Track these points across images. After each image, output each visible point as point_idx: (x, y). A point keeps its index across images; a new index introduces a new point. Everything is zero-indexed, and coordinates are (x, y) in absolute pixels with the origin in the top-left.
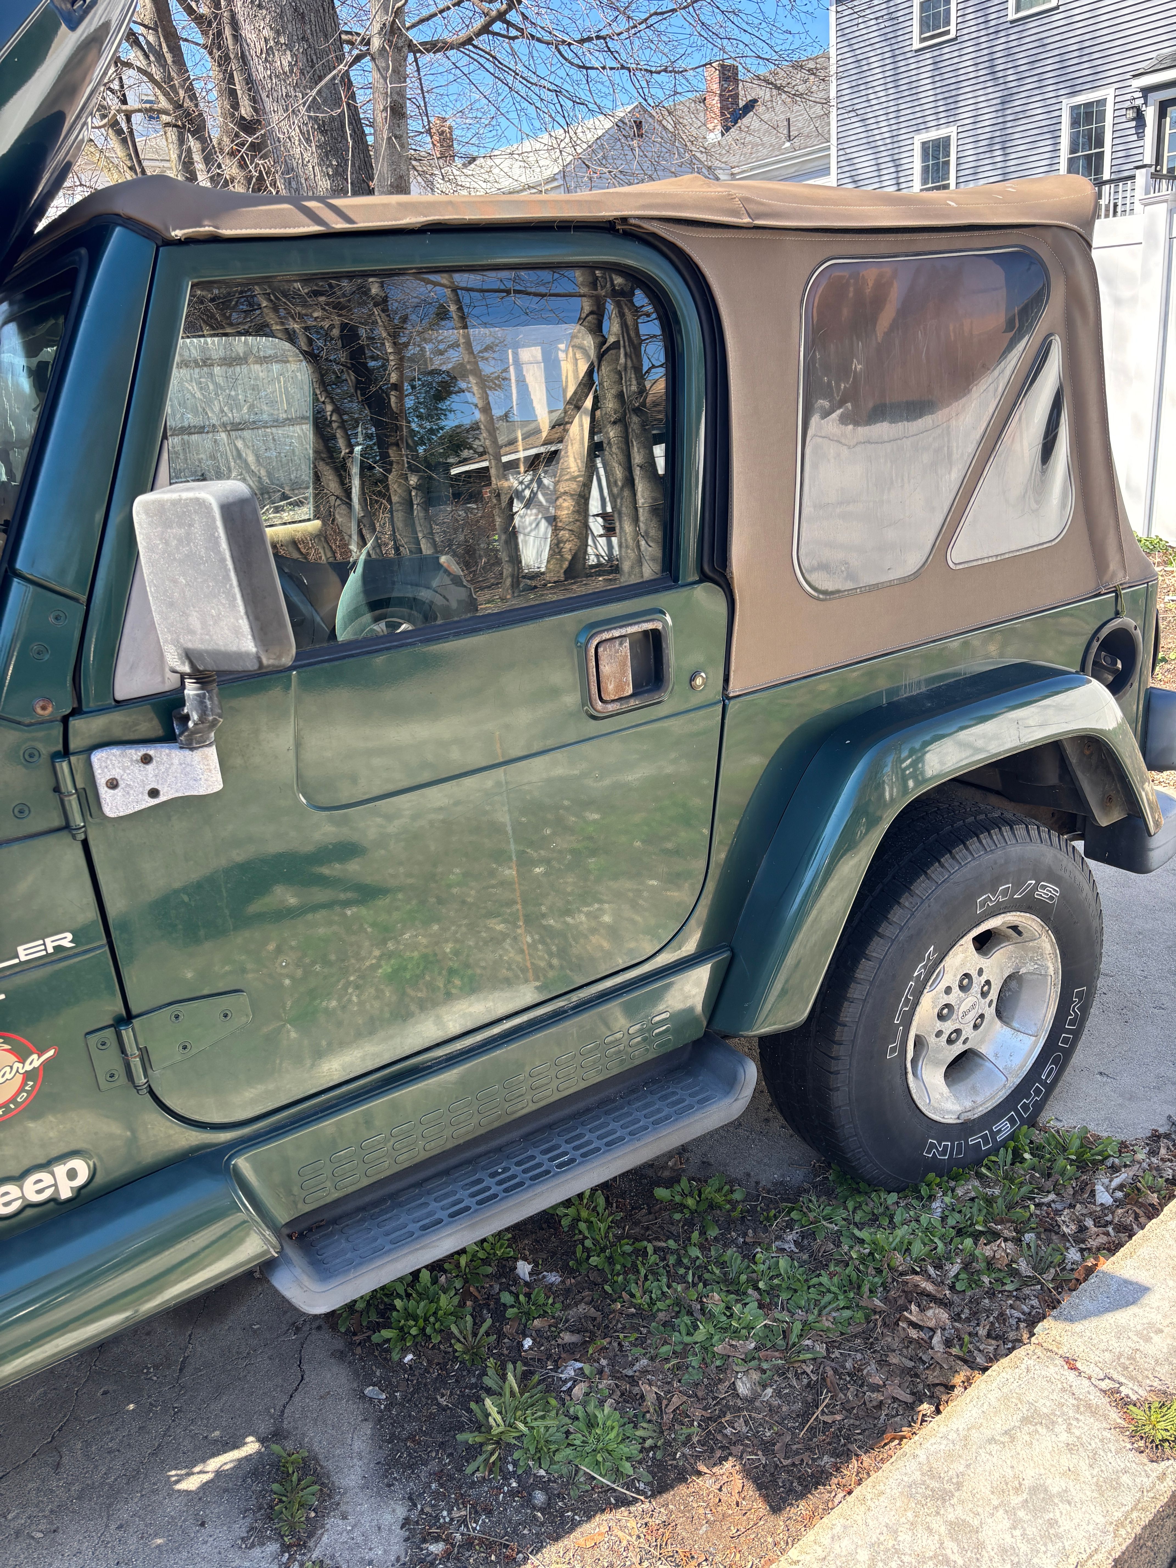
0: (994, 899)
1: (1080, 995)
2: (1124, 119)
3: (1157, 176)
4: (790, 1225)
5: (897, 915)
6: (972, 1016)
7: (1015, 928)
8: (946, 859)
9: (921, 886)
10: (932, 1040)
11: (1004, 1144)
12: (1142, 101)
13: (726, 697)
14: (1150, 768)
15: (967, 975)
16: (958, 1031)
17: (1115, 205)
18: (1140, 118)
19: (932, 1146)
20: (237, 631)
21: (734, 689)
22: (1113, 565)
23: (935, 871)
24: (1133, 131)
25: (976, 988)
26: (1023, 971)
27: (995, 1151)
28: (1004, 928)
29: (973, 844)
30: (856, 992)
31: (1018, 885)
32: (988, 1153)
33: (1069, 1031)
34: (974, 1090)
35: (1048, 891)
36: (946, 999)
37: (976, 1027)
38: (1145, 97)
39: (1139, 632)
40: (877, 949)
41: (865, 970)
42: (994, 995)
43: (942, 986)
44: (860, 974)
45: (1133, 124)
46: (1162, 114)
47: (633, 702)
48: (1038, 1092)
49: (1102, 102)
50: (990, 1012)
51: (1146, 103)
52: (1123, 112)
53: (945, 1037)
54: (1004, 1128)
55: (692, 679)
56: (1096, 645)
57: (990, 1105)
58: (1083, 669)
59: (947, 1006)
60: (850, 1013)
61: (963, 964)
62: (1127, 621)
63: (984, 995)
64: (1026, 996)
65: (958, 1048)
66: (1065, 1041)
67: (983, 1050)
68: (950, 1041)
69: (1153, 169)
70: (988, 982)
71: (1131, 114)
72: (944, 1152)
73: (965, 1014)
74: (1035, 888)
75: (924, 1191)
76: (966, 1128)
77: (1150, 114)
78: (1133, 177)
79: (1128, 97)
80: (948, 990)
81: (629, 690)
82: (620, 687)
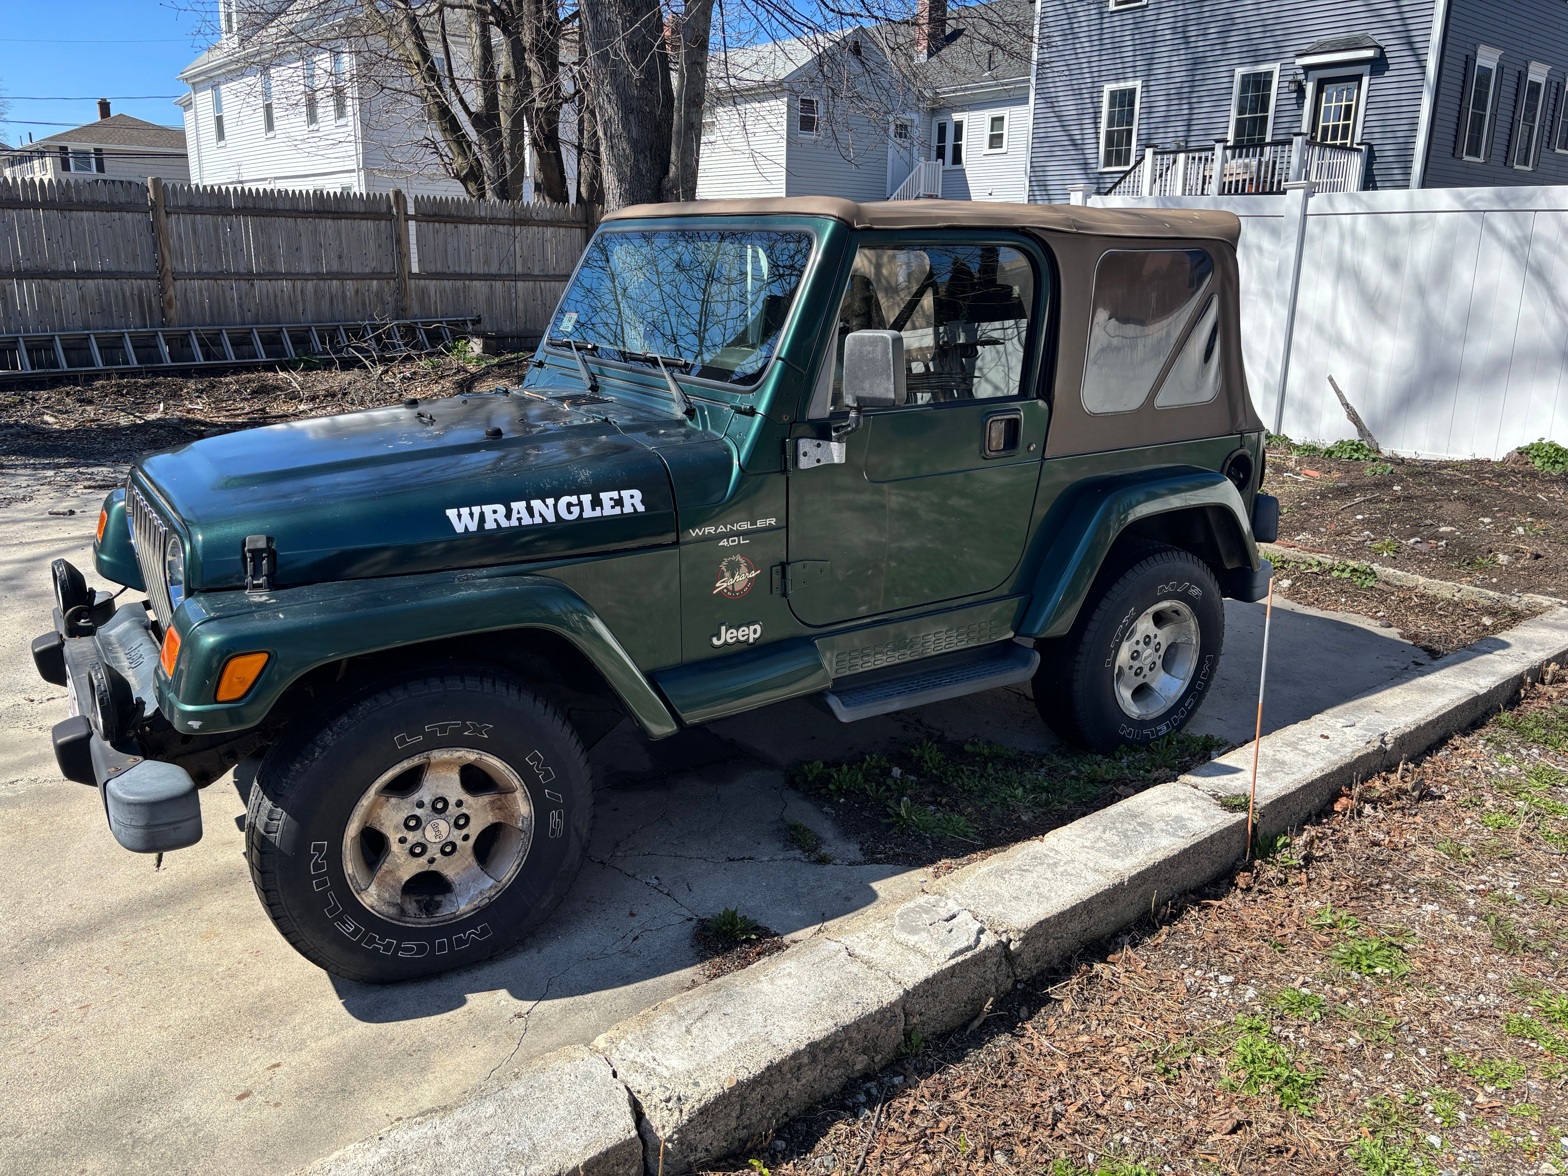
0: (1168, 589)
1: (1209, 659)
2: (1286, 90)
3: (1311, 143)
4: (1042, 766)
5: (1116, 588)
6: (1149, 660)
7: (1176, 612)
8: (1143, 562)
9: (1130, 575)
10: (1126, 670)
11: (1163, 737)
12: (1303, 77)
13: (1043, 459)
14: (1257, 541)
15: (1148, 636)
16: (1141, 668)
17: (1274, 163)
18: (1300, 91)
19: (1124, 728)
20: (887, 390)
21: (1047, 456)
22: (1241, 419)
23: (1137, 568)
24: (1294, 101)
25: (1152, 645)
26: (1179, 641)
27: (1158, 739)
28: (1169, 612)
29: (1158, 557)
30: (1092, 626)
31: (1180, 584)
32: (1153, 740)
33: (1202, 680)
34: (1147, 706)
35: (1195, 591)
36: (1136, 648)
37: (1151, 669)
38: (1306, 73)
39: (1253, 459)
40: (1105, 604)
41: (1097, 615)
42: (1162, 652)
43: (1134, 640)
44: (1095, 617)
45: (1294, 95)
46: (1319, 90)
47: (1002, 453)
48: (1183, 713)
49: (1270, 74)
50: (1159, 662)
51: (1306, 79)
52: (1286, 84)
53: (1134, 670)
54: (1163, 729)
55: (1029, 447)
56: (1229, 462)
57: (1156, 715)
58: (1222, 472)
59: (1136, 651)
60: (1088, 637)
61: (1147, 629)
62: (1247, 451)
63: (1157, 650)
64: (1179, 657)
65: (1140, 680)
66: (1200, 686)
67: (1153, 685)
68: (1136, 674)
69: (1308, 137)
70: (1159, 644)
71: (1293, 87)
72: (1130, 734)
73: (1146, 658)
74: (1189, 588)
75: (1117, 755)
76: (1141, 723)
77: (1310, 88)
78: (1290, 142)
79: (1291, 72)
80: (1138, 643)
81: (1002, 447)
82: (998, 444)
